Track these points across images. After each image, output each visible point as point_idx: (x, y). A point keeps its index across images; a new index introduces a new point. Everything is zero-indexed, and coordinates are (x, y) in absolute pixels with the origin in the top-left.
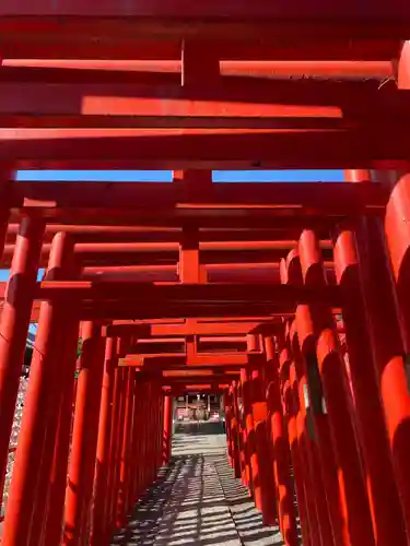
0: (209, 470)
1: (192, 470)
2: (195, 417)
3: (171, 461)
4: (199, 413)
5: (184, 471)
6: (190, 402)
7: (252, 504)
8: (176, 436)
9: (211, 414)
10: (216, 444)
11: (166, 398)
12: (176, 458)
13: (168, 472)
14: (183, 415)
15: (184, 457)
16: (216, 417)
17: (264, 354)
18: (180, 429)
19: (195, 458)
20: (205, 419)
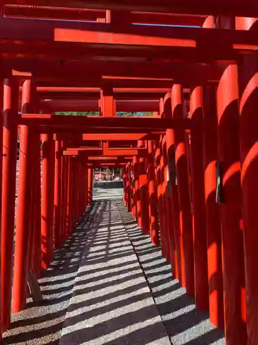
0: (114, 207)
1: (104, 207)
2: (105, 179)
3: (93, 203)
4: (108, 177)
5: (100, 208)
6: (102, 171)
7: (137, 225)
8: (94, 189)
9: (114, 177)
10: (118, 194)
11: (89, 170)
12: (95, 201)
13: (91, 209)
14: (98, 177)
15: (100, 201)
16: (117, 179)
17: (147, 149)
18: (97, 186)
19: (106, 201)
20: (111, 180)
